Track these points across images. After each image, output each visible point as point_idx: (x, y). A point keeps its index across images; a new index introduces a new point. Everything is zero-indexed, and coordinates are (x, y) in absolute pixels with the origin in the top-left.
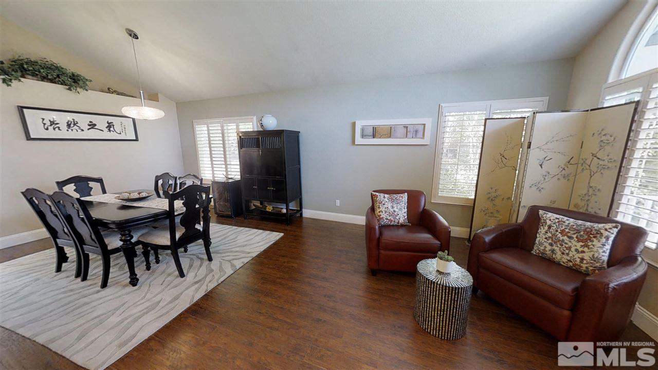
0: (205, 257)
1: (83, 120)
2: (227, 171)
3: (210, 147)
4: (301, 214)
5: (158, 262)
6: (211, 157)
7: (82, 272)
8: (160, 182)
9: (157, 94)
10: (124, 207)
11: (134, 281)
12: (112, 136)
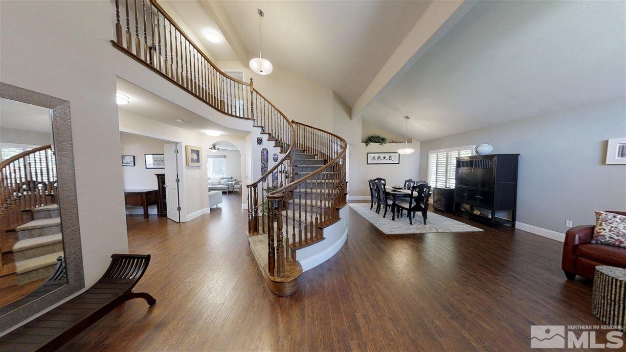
0: (423, 222)
1: (382, 155)
2: (446, 183)
3: (437, 167)
4: (513, 225)
5: (401, 217)
6: (437, 173)
7: (378, 211)
8: (407, 183)
9: (411, 140)
10: (393, 191)
11: (393, 219)
12: (390, 162)
